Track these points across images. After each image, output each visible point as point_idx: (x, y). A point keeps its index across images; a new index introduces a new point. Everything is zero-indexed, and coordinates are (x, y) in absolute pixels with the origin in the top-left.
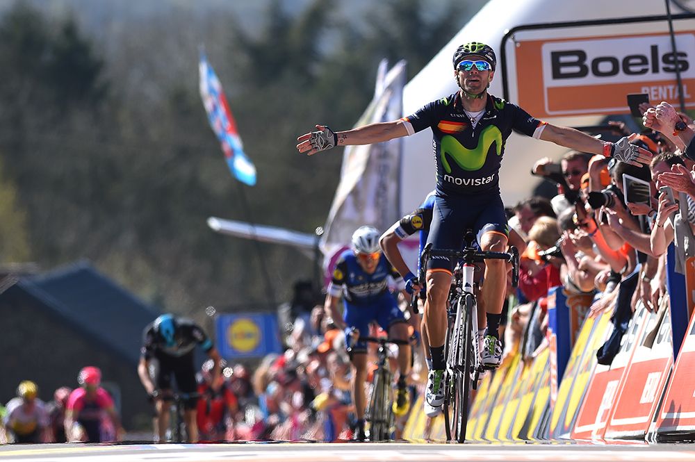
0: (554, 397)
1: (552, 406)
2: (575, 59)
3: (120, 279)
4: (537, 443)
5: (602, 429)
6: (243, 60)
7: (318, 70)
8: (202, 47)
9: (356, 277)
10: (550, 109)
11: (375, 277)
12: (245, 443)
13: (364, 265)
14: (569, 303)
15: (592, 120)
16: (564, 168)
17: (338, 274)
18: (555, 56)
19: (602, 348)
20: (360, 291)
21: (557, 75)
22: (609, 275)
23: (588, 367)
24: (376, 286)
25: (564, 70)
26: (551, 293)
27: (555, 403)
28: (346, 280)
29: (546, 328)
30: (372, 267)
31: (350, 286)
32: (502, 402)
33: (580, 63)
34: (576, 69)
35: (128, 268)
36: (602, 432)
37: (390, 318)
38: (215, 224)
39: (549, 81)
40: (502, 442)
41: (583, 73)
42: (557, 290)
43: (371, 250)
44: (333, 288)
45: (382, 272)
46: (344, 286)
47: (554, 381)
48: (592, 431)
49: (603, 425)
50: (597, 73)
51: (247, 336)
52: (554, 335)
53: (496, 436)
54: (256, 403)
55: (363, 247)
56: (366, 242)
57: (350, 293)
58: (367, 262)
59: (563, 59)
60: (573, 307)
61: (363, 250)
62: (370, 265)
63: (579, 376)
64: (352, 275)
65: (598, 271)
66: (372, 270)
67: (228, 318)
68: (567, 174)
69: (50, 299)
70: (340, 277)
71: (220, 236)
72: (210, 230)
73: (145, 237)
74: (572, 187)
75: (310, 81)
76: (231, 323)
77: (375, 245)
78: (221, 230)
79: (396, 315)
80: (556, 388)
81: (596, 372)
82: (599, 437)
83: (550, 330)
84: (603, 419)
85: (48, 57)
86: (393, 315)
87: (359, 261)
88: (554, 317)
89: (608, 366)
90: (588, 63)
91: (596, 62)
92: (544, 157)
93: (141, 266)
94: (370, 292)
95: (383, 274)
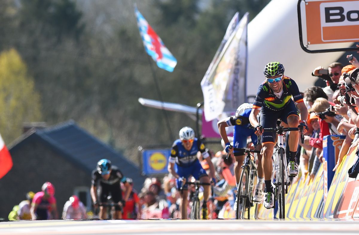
0: (326, 195)
1: (325, 200)
2: (338, 11)
3: (91, 131)
4: (316, 220)
5: (352, 212)
6: (158, 12)
7: (197, 17)
8: (135, 5)
9: (182, 153)
10: (324, 39)
11: (192, 153)
12: (159, 219)
13: (185, 146)
14: (334, 145)
15: (347, 45)
16: (330, 72)
17: (173, 152)
18: (327, 10)
19: (351, 169)
20: (185, 160)
21: (328, 20)
22: (356, 129)
23: (344, 180)
24: (192, 158)
25: (332, 18)
26: (325, 139)
27: (326, 198)
28: (177, 155)
29: (321, 158)
30: (190, 146)
31: (179, 158)
32: (297, 198)
33: (341, 14)
34: (339, 17)
35: (95, 126)
36: (352, 214)
37: (199, 174)
38: (142, 101)
39: (324, 24)
40: (298, 219)
41: (342, 19)
42: (328, 137)
43: (189, 138)
44: (171, 159)
45: (195, 150)
46: (177, 158)
47: (326, 187)
48: (346, 213)
49: (352, 210)
50: (350, 19)
51: (160, 161)
52: (326, 162)
53: (294, 216)
54: (165, 198)
55: (185, 137)
56: (186, 135)
57: (179, 161)
58: (187, 144)
59: (331, 12)
60: (336, 147)
61: (184, 138)
62: (188, 146)
63: (339, 184)
64: (180, 152)
65: (350, 128)
66: (190, 149)
67: (149, 152)
68: (331, 75)
69: (53, 141)
70: (174, 153)
71: (145, 108)
72: (140, 104)
73: (104, 108)
74: (334, 82)
75: (194, 24)
76: (151, 155)
77: (190, 135)
78: (145, 104)
79: (203, 172)
80: (327, 190)
81: (349, 181)
82: (350, 217)
83: (324, 159)
84: (352, 207)
85: (52, 10)
86: (201, 172)
87: (183, 144)
88: (326, 152)
89: (355, 178)
90: (345, 14)
91: (349, 13)
92: (319, 66)
93: (102, 123)
94: (189, 161)
95: (196, 151)
